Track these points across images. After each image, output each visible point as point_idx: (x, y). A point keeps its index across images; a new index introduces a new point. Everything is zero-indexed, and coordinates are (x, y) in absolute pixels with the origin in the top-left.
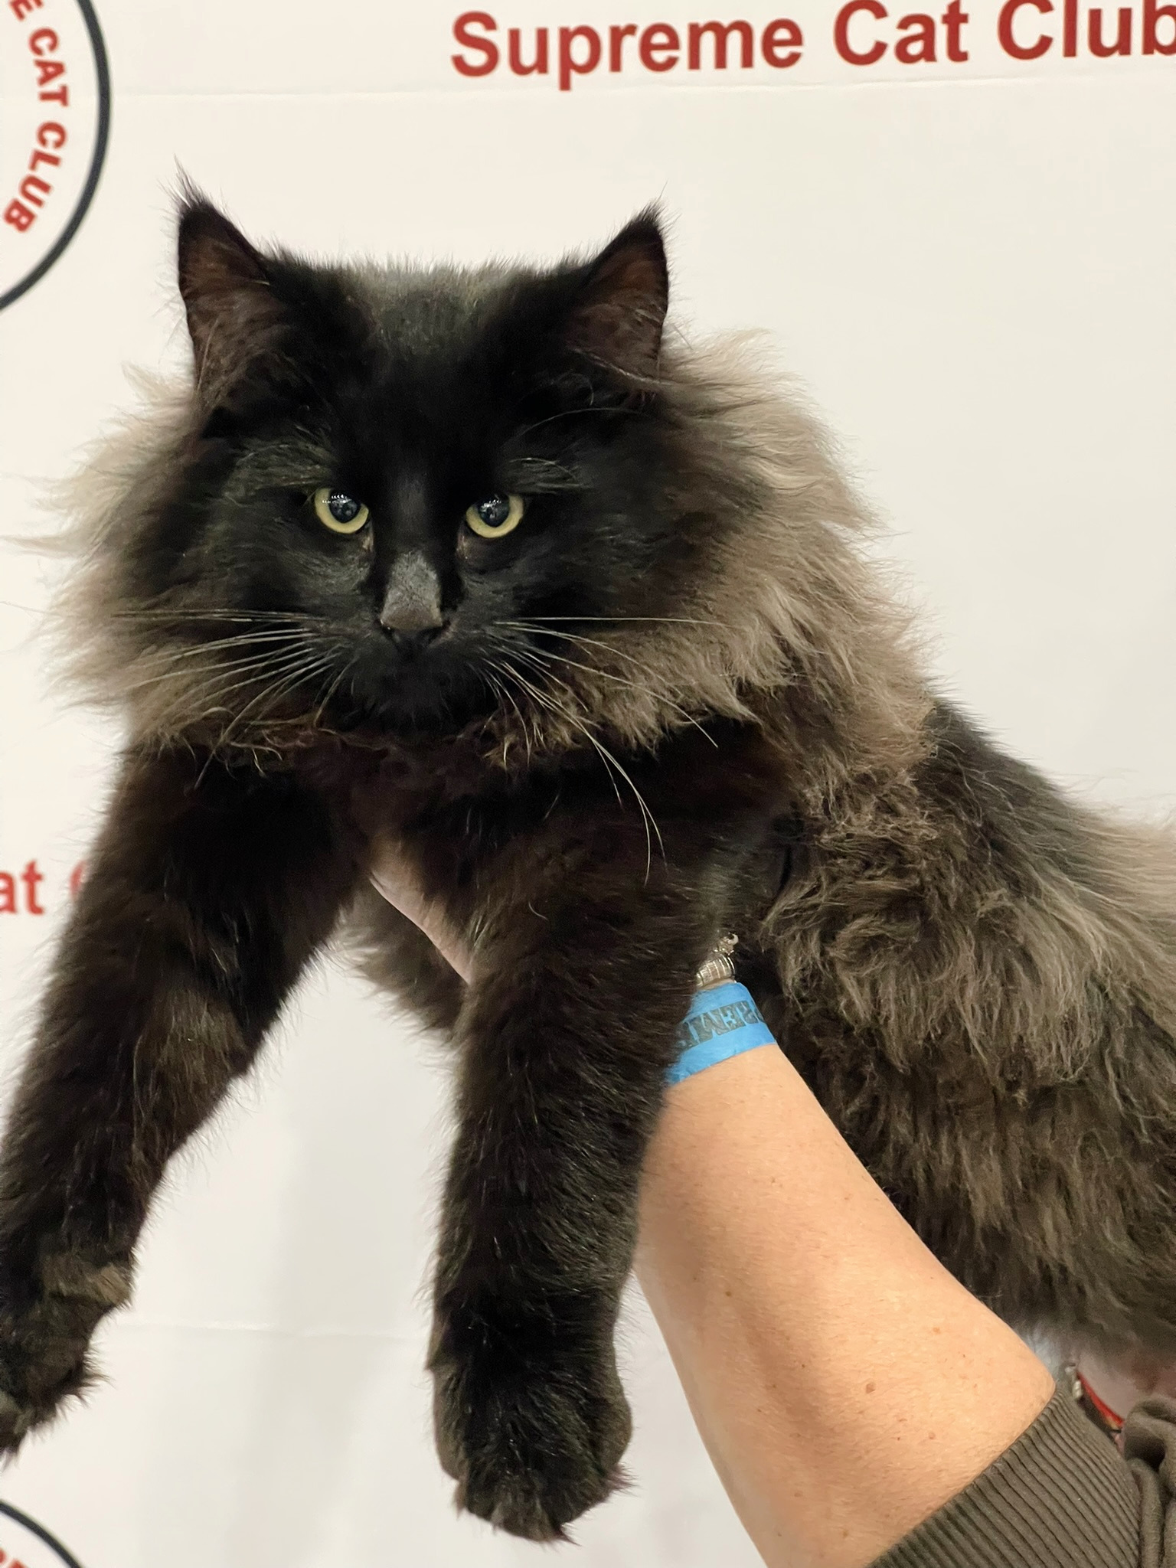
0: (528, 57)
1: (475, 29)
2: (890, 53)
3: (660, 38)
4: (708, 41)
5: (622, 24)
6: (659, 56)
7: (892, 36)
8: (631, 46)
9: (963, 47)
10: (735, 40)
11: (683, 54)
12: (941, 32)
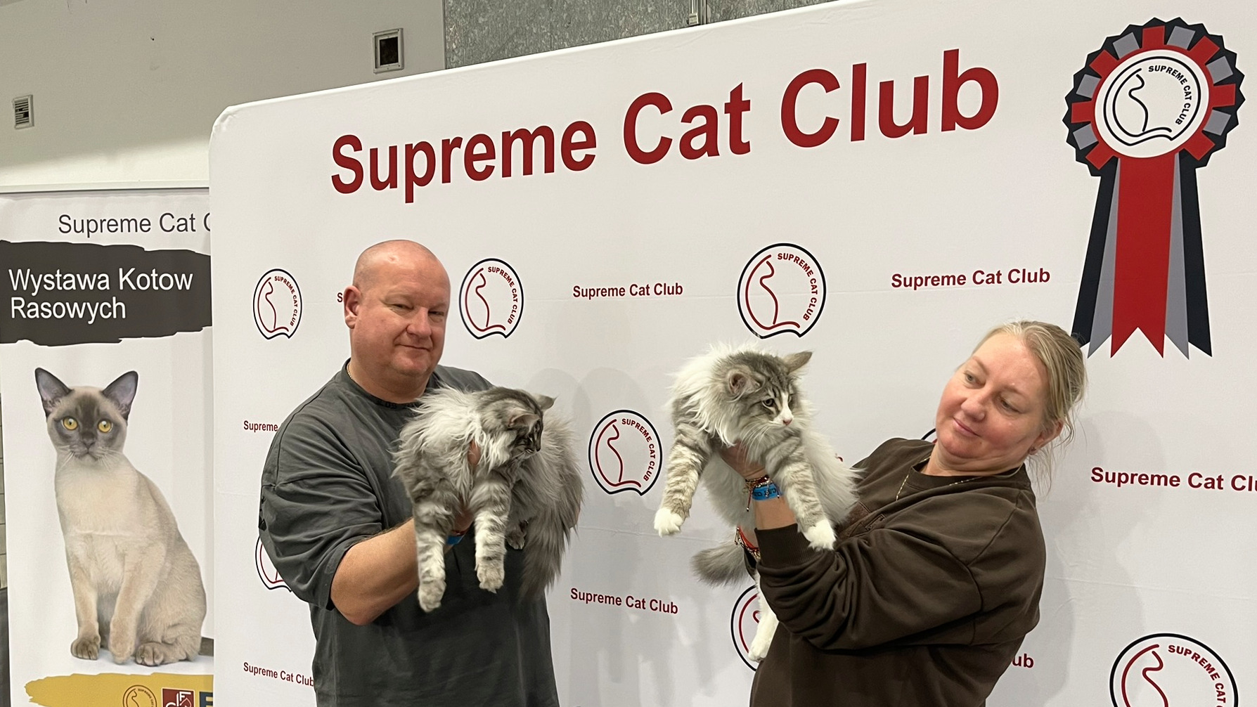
0: (908, 283)
1: (897, 278)
2: (985, 281)
3: (936, 279)
4: (946, 279)
5: (928, 276)
6: (935, 283)
7: (985, 278)
8: (929, 280)
9: (1000, 280)
10: (951, 279)
11: (940, 282)
12: (996, 277)
